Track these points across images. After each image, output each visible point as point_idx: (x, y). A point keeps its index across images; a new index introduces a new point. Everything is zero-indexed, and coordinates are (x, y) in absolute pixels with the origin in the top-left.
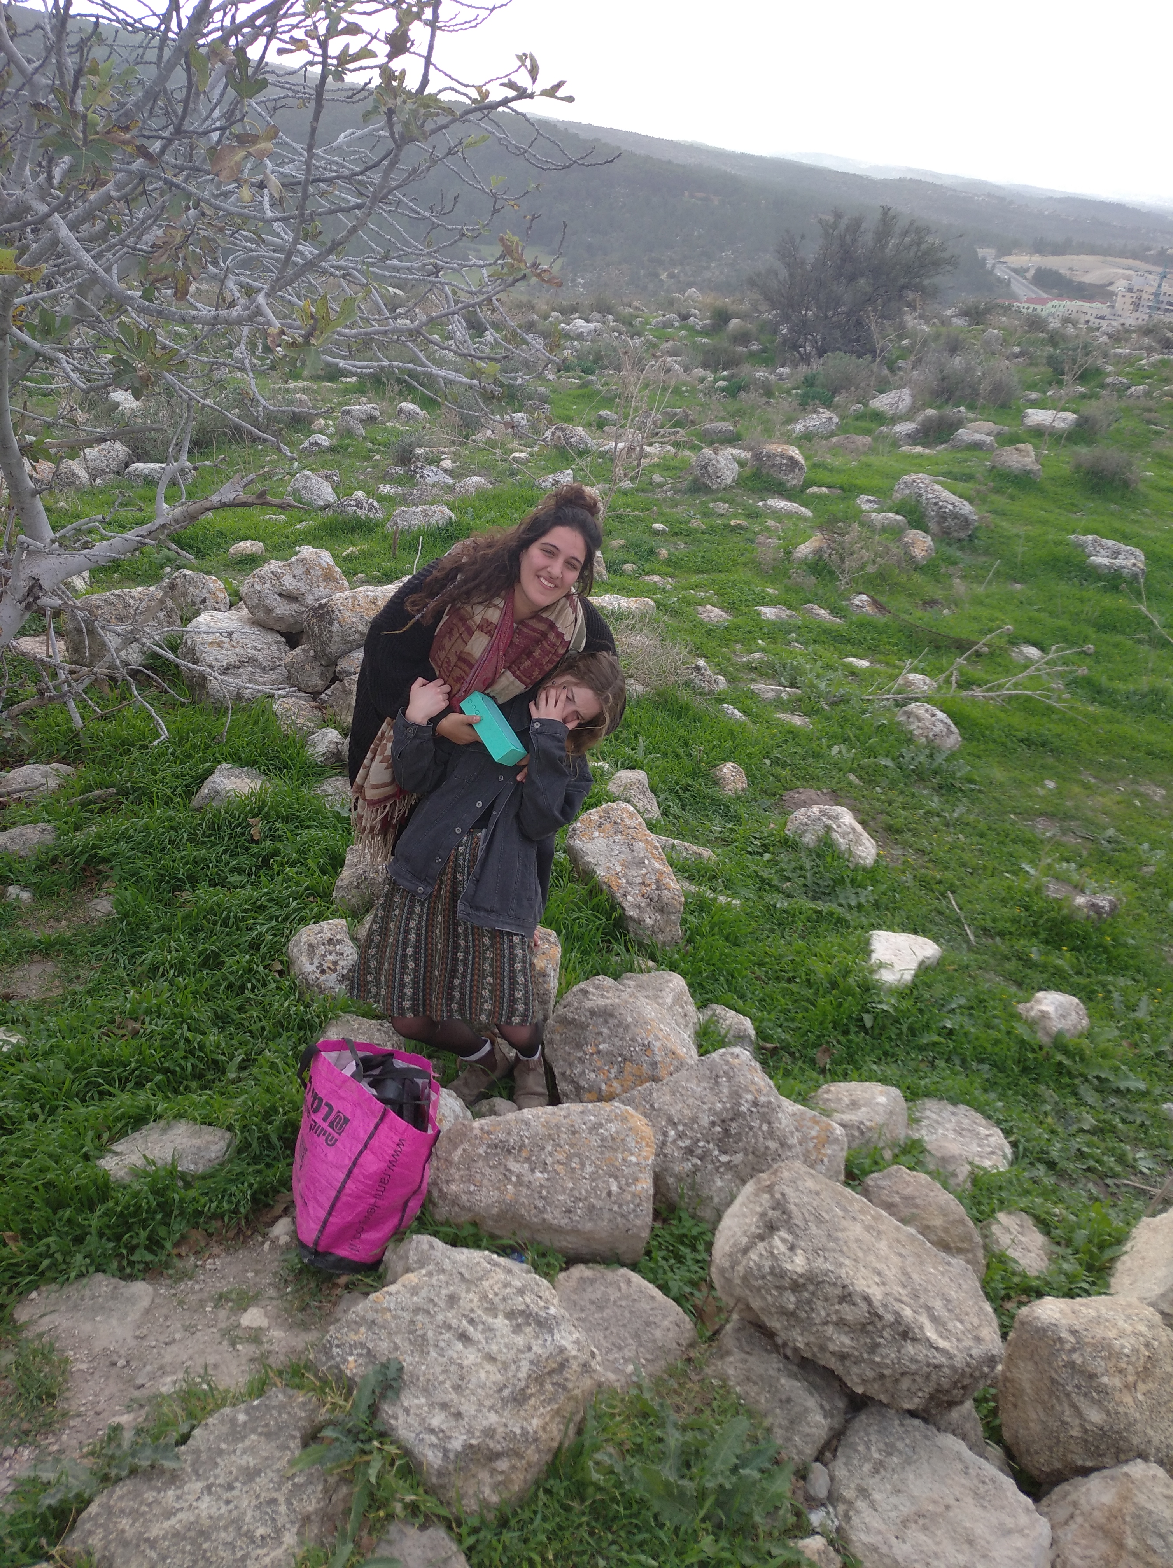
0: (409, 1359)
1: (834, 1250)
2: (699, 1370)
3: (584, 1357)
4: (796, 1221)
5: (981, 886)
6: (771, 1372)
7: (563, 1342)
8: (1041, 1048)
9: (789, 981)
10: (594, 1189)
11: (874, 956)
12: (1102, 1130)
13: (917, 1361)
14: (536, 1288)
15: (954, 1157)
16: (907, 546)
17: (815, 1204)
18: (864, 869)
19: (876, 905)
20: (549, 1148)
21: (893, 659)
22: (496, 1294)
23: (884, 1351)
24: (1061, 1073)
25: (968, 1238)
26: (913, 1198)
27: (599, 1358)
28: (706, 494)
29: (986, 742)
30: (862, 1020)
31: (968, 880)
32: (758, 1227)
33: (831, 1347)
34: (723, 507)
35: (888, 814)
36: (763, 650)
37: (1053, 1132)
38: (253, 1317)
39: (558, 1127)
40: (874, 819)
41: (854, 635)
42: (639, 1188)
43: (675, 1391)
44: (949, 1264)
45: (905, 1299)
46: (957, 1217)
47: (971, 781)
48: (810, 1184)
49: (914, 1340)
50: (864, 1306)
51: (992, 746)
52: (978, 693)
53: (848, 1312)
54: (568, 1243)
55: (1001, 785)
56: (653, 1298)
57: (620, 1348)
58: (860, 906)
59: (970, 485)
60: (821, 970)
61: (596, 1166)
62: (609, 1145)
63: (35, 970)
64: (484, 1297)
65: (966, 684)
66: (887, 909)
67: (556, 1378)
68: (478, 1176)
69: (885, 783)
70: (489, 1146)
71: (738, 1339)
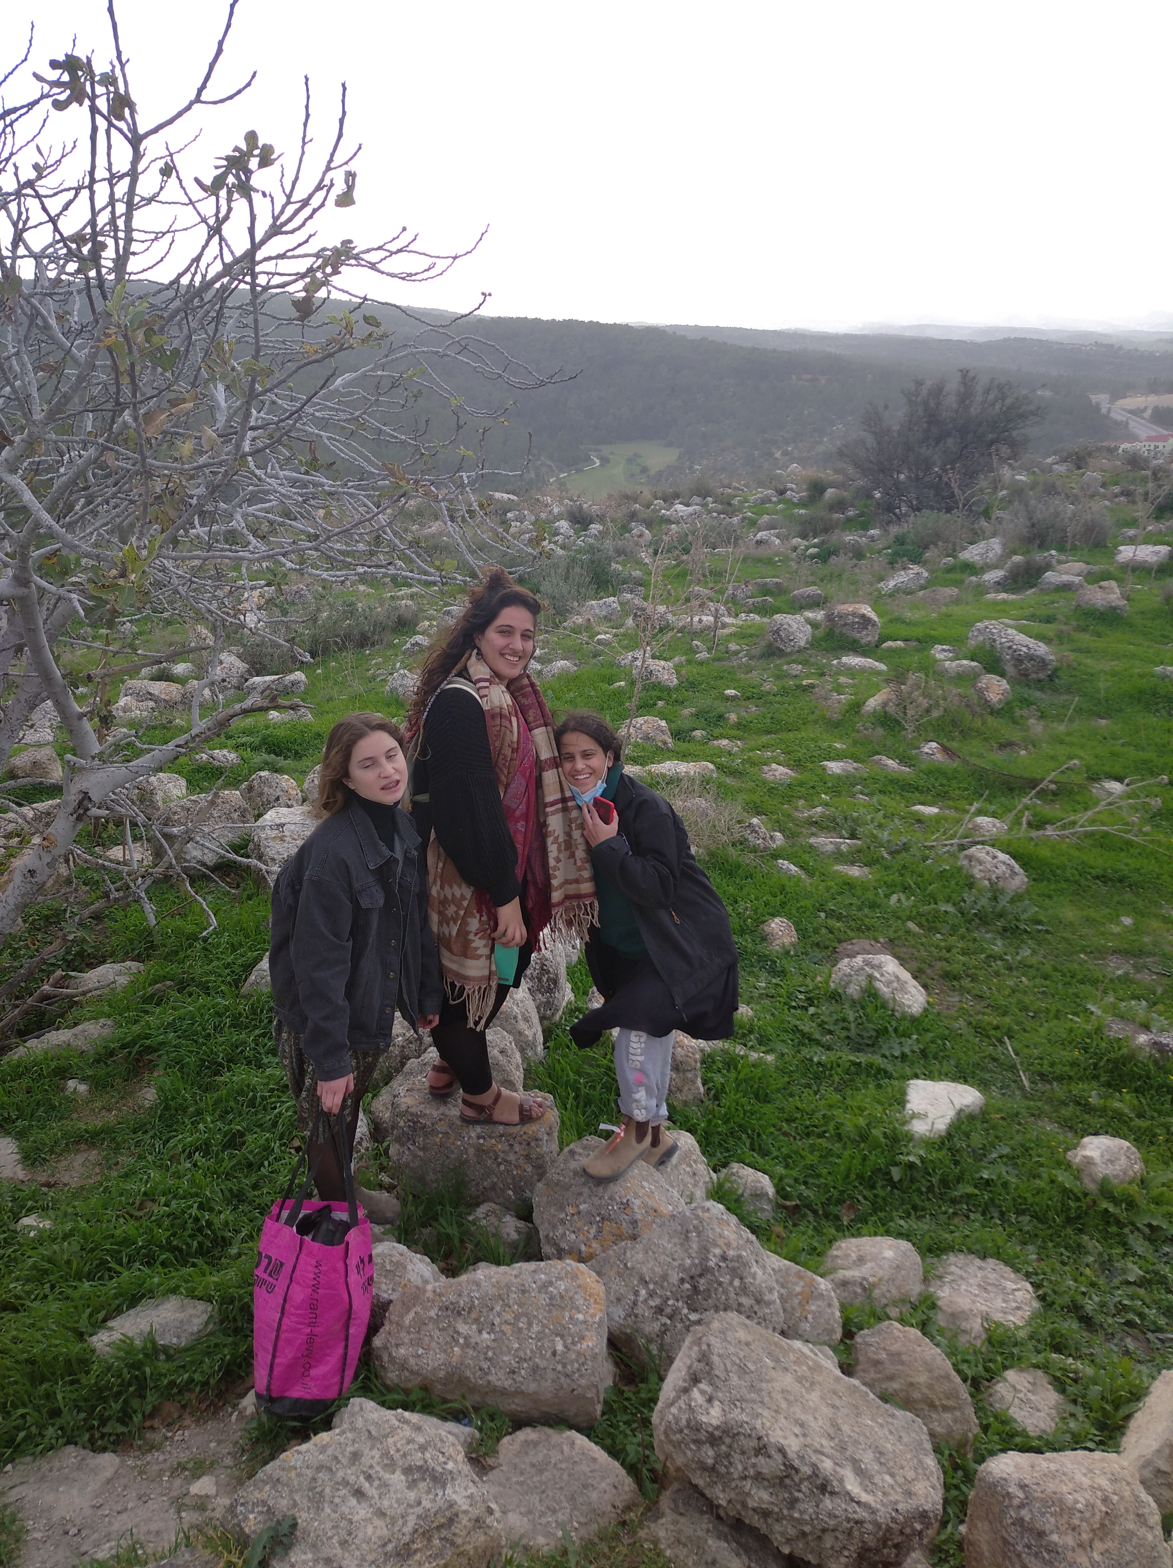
0: (304, 1515)
1: (754, 1401)
2: (633, 1533)
3: (475, 1512)
4: (717, 1372)
5: (1043, 1031)
6: (700, 1533)
7: (454, 1497)
8: (1086, 1195)
9: (821, 1136)
10: (539, 1349)
11: (908, 1106)
12: (1150, 1282)
13: (836, 1517)
14: (439, 1445)
15: (963, 1312)
16: (980, 692)
17: (741, 1354)
18: (914, 1020)
19: (924, 1053)
20: (498, 1308)
21: (963, 804)
22: (398, 1451)
23: (801, 1506)
24: (1108, 1223)
25: (953, 1394)
26: (899, 1354)
27: (498, 1514)
28: (780, 657)
29: (1057, 881)
30: (888, 1173)
31: (1029, 1024)
32: (685, 1381)
33: (751, 1503)
34: (796, 668)
35: (946, 960)
36: (826, 805)
37: (1093, 1285)
38: (204, 1486)
39: (508, 1287)
40: (930, 966)
41: (922, 783)
42: (584, 1346)
43: (604, 1556)
44: (893, 1416)
45: (827, 1450)
46: (942, 1373)
47: (1039, 922)
48: (742, 1334)
49: (832, 1493)
50: (778, 1458)
51: (1064, 885)
52: (1050, 831)
53: (765, 1465)
54: (515, 1405)
55: (1071, 924)
56: (594, 1460)
57: (554, 1511)
58: (904, 1057)
59: (1052, 626)
60: (851, 1123)
61: (544, 1326)
62: (559, 1303)
63: (80, 1159)
64: (386, 1454)
65: (1038, 824)
66: (935, 1058)
67: (444, 1533)
68: (427, 1339)
69: (945, 929)
70: (440, 1309)
71: (674, 1501)
